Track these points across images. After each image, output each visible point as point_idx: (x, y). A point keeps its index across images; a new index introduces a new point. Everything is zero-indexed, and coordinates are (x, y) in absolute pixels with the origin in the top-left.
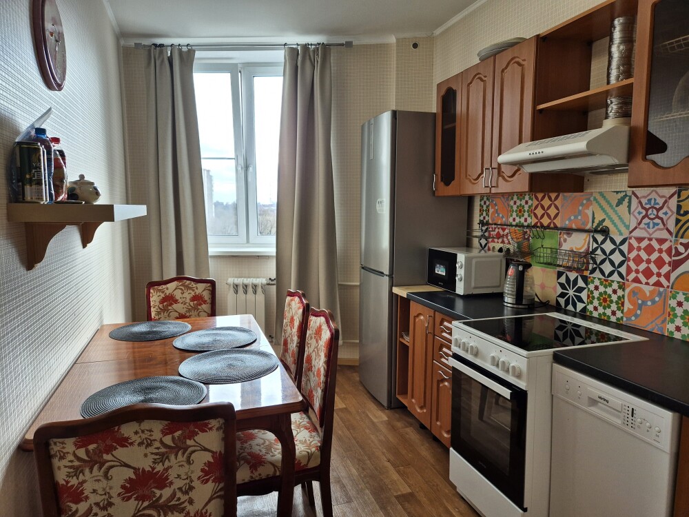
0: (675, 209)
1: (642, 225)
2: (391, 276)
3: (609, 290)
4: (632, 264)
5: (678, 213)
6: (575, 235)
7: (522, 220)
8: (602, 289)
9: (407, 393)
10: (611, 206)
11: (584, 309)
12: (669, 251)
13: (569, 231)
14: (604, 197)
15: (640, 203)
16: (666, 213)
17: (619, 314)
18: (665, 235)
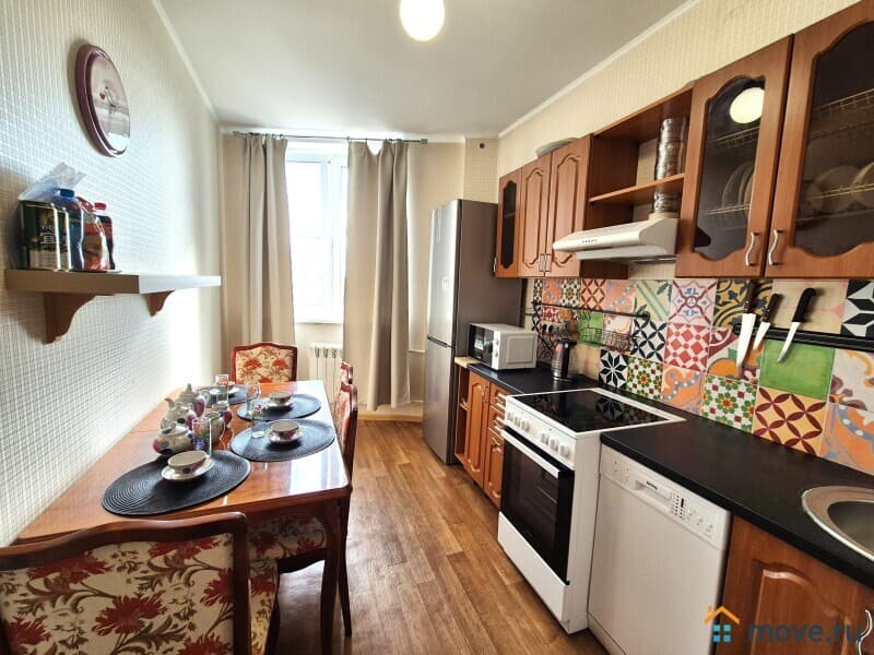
0: (713, 300)
1: (681, 313)
2: (453, 347)
3: (648, 370)
4: (670, 348)
5: (717, 303)
6: (618, 318)
7: (571, 302)
8: (641, 369)
9: (463, 452)
10: (653, 294)
11: (624, 386)
12: (706, 338)
13: (613, 314)
14: (646, 285)
15: (680, 292)
16: (705, 303)
17: (656, 393)
18: (703, 322)
